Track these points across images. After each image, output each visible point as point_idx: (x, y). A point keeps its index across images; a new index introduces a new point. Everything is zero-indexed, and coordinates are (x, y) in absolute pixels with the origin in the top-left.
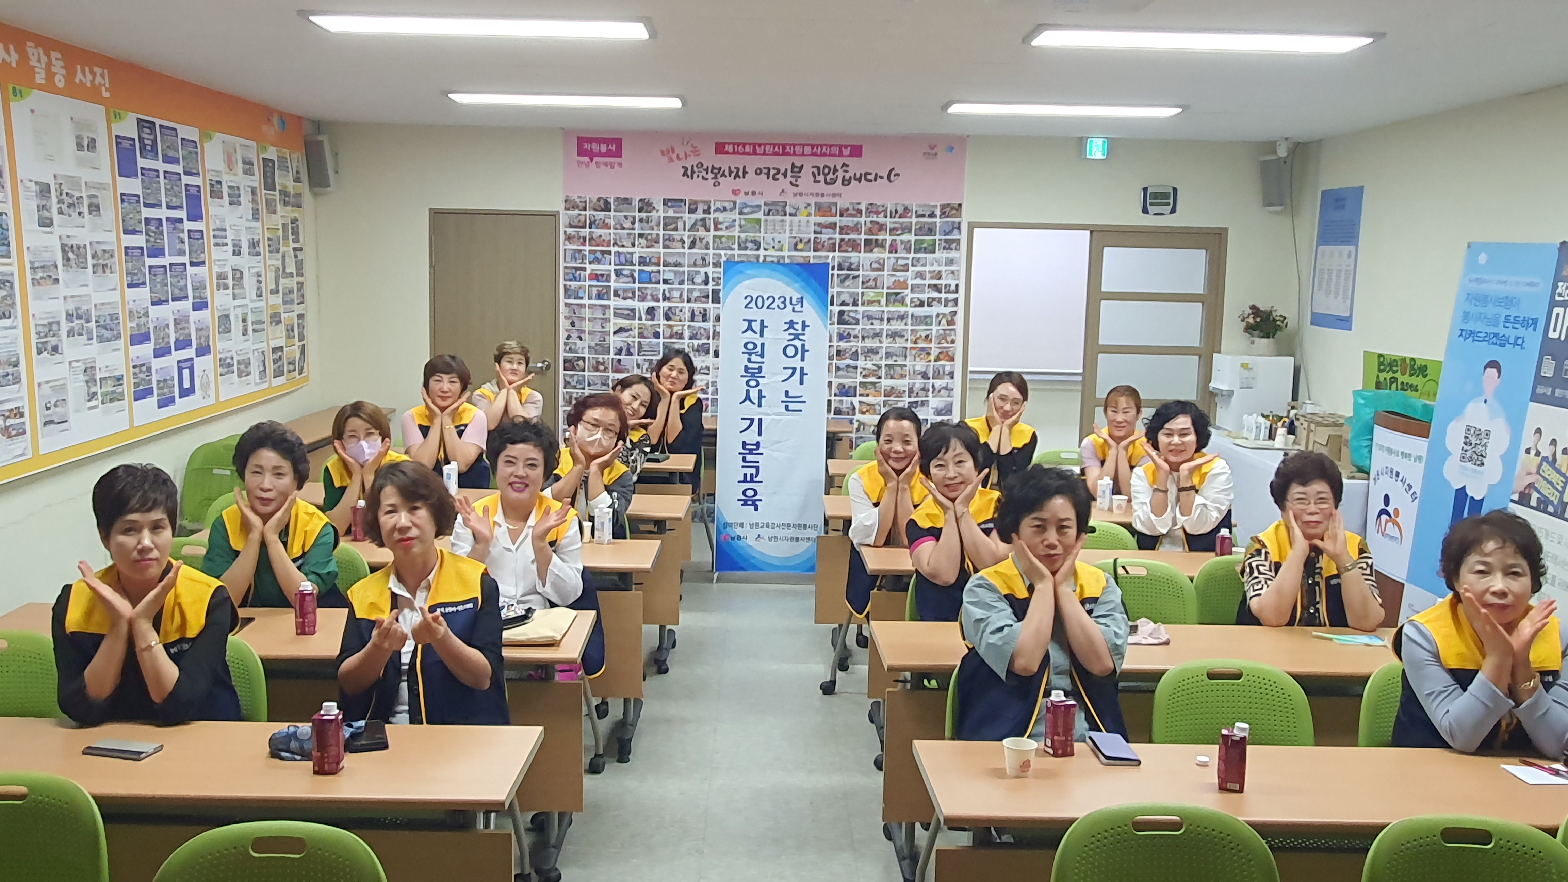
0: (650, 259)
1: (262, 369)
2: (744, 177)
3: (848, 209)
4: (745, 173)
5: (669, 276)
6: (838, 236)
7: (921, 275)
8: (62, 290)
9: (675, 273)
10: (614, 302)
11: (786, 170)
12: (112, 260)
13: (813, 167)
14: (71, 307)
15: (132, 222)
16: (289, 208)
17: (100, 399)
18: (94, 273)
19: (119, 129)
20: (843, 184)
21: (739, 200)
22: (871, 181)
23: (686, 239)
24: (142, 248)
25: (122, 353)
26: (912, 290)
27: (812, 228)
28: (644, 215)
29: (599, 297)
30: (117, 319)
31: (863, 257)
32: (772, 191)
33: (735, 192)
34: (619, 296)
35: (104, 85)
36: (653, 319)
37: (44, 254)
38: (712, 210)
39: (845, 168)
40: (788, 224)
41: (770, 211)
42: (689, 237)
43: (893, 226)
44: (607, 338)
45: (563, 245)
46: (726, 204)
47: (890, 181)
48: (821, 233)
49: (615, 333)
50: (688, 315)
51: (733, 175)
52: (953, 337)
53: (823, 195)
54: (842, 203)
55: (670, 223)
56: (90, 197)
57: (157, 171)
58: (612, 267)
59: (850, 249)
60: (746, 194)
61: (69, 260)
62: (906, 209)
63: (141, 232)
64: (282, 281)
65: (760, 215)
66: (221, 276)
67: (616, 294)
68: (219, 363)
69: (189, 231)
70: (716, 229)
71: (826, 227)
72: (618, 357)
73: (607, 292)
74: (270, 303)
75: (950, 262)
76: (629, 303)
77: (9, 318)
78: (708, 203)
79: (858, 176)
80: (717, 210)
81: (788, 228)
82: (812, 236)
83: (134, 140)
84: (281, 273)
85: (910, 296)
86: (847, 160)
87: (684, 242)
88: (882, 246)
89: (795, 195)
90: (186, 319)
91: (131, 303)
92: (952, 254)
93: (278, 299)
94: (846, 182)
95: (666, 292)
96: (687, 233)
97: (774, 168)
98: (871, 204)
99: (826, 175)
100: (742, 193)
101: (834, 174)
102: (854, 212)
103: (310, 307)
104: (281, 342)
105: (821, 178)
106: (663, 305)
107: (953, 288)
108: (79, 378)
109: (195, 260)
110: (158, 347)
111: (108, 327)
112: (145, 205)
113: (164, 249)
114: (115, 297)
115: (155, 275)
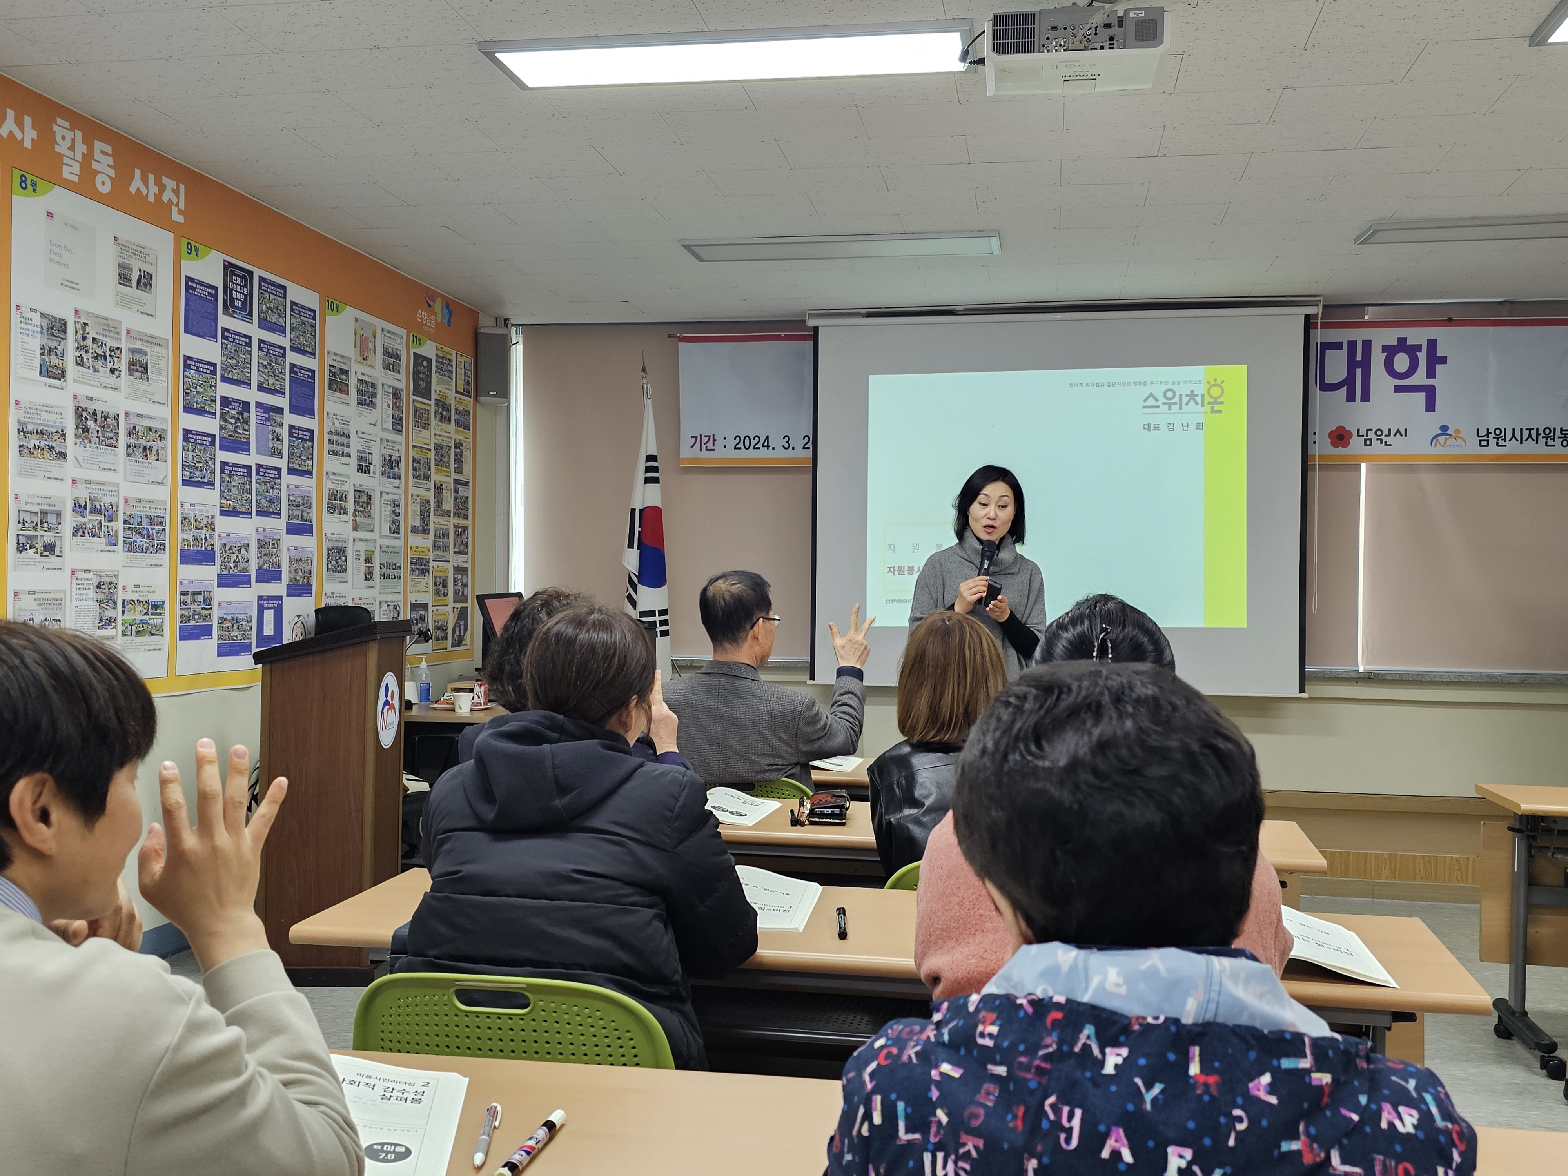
8: (70, 469)
12: (161, 444)
14: (83, 494)
15: (199, 398)
16: (450, 426)
17: (120, 628)
18: (128, 455)
19: (194, 268)
24: (213, 436)
25: (164, 572)
30: (161, 523)
35: (177, 205)
37: (44, 415)
56: (133, 351)
57: (250, 338)
61: (86, 430)
63: (215, 414)
64: (431, 518)
66: (336, 496)
69: (291, 427)
74: (411, 544)
83: (216, 289)
84: (431, 508)
90: (275, 543)
91: (187, 506)
108: (87, 594)
109: (297, 467)
110: (225, 572)
111: (145, 532)
112: (224, 379)
113: (248, 444)
114: (162, 494)
115: (230, 476)
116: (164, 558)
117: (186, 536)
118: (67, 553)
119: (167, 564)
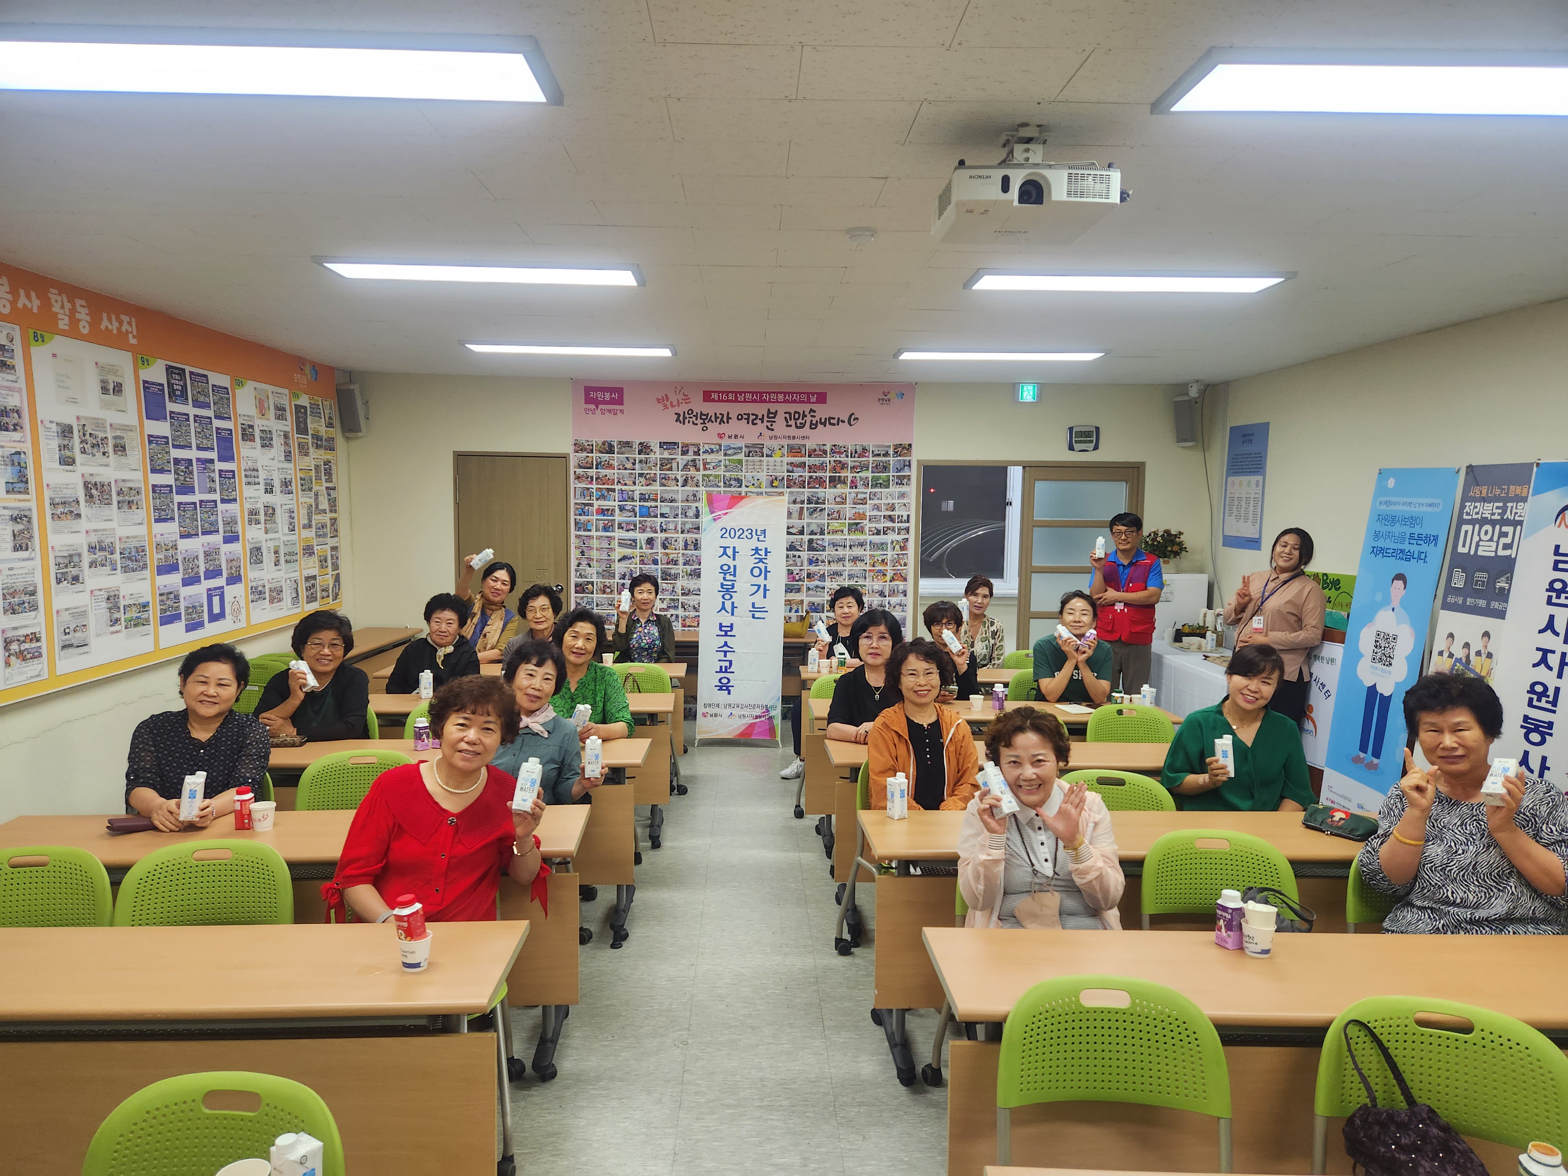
0: (649, 496)
1: (294, 595)
2: (728, 423)
3: (815, 450)
4: (729, 418)
5: (665, 510)
6: (807, 474)
7: (877, 508)
8: (84, 524)
9: (671, 508)
10: (618, 534)
11: (763, 415)
12: (138, 497)
13: (785, 413)
14: (94, 539)
15: (159, 462)
16: (322, 451)
17: (123, 624)
18: (119, 508)
19: (148, 374)
20: (811, 428)
21: (725, 442)
22: (834, 425)
23: (679, 477)
24: (171, 486)
25: (148, 583)
26: (870, 520)
27: (785, 468)
28: (643, 456)
29: (606, 529)
30: (143, 551)
31: (828, 493)
32: (751, 434)
33: (721, 436)
34: (622, 528)
35: (132, 333)
36: (651, 548)
37: (66, 491)
38: (701, 452)
39: (812, 414)
40: (765, 464)
41: (750, 452)
42: (682, 477)
43: (853, 464)
44: (612, 566)
45: (573, 484)
46: (713, 447)
47: (851, 425)
48: (792, 472)
49: (619, 561)
50: (681, 544)
51: (718, 420)
52: (906, 561)
53: (794, 438)
54: (810, 444)
55: (665, 464)
56: (115, 438)
57: (188, 415)
58: (617, 503)
59: (817, 486)
60: (730, 437)
61: (91, 496)
62: (865, 450)
63: (170, 471)
64: (314, 517)
65: (741, 456)
66: (253, 513)
67: (620, 527)
68: (250, 591)
69: (220, 471)
70: (705, 469)
71: (797, 466)
72: (622, 581)
73: (612, 525)
74: (302, 537)
75: (902, 495)
76: (631, 535)
77: (27, 549)
78: (697, 445)
79: (823, 421)
80: (706, 452)
81: (765, 468)
82: (786, 474)
83: (163, 385)
84: (313, 509)
85: (869, 525)
86: (814, 406)
87: (678, 481)
88: (845, 483)
89: (771, 438)
90: (217, 551)
91: (158, 536)
92: (903, 489)
93: (310, 534)
94: (814, 426)
95: (663, 525)
96: (680, 472)
97: (752, 414)
98: (835, 446)
99: (796, 420)
100: (727, 436)
101: (803, 419)
102: (821, 453)
103: (344, 541)
104: (314, 572)
105: (792, 422)
106: (660, 536)
107: (905, 518)
108: (101, 605)
109: (226, 498)
110: (187, 576)
111: (134, 558)
112: (175, 446)
113: (193, 488)
114: (142, 531)
115: (184, 511)
116: (147, 573)
117: (160, 556)
118: (87, 580)
119: (149, 578)
